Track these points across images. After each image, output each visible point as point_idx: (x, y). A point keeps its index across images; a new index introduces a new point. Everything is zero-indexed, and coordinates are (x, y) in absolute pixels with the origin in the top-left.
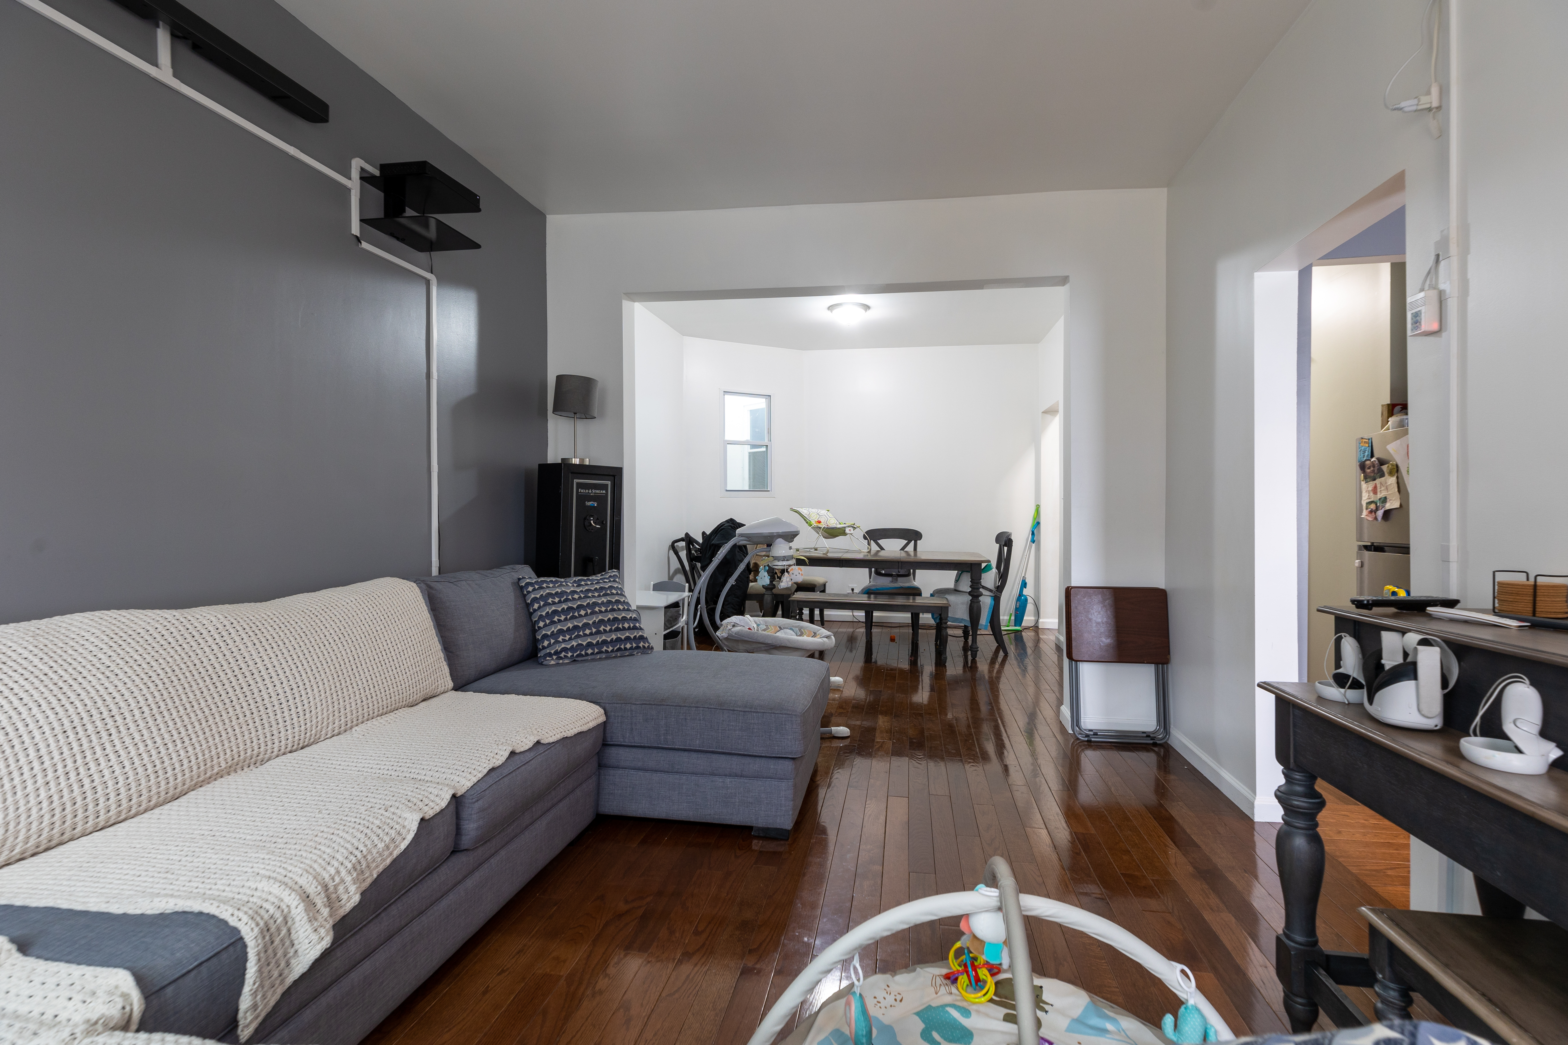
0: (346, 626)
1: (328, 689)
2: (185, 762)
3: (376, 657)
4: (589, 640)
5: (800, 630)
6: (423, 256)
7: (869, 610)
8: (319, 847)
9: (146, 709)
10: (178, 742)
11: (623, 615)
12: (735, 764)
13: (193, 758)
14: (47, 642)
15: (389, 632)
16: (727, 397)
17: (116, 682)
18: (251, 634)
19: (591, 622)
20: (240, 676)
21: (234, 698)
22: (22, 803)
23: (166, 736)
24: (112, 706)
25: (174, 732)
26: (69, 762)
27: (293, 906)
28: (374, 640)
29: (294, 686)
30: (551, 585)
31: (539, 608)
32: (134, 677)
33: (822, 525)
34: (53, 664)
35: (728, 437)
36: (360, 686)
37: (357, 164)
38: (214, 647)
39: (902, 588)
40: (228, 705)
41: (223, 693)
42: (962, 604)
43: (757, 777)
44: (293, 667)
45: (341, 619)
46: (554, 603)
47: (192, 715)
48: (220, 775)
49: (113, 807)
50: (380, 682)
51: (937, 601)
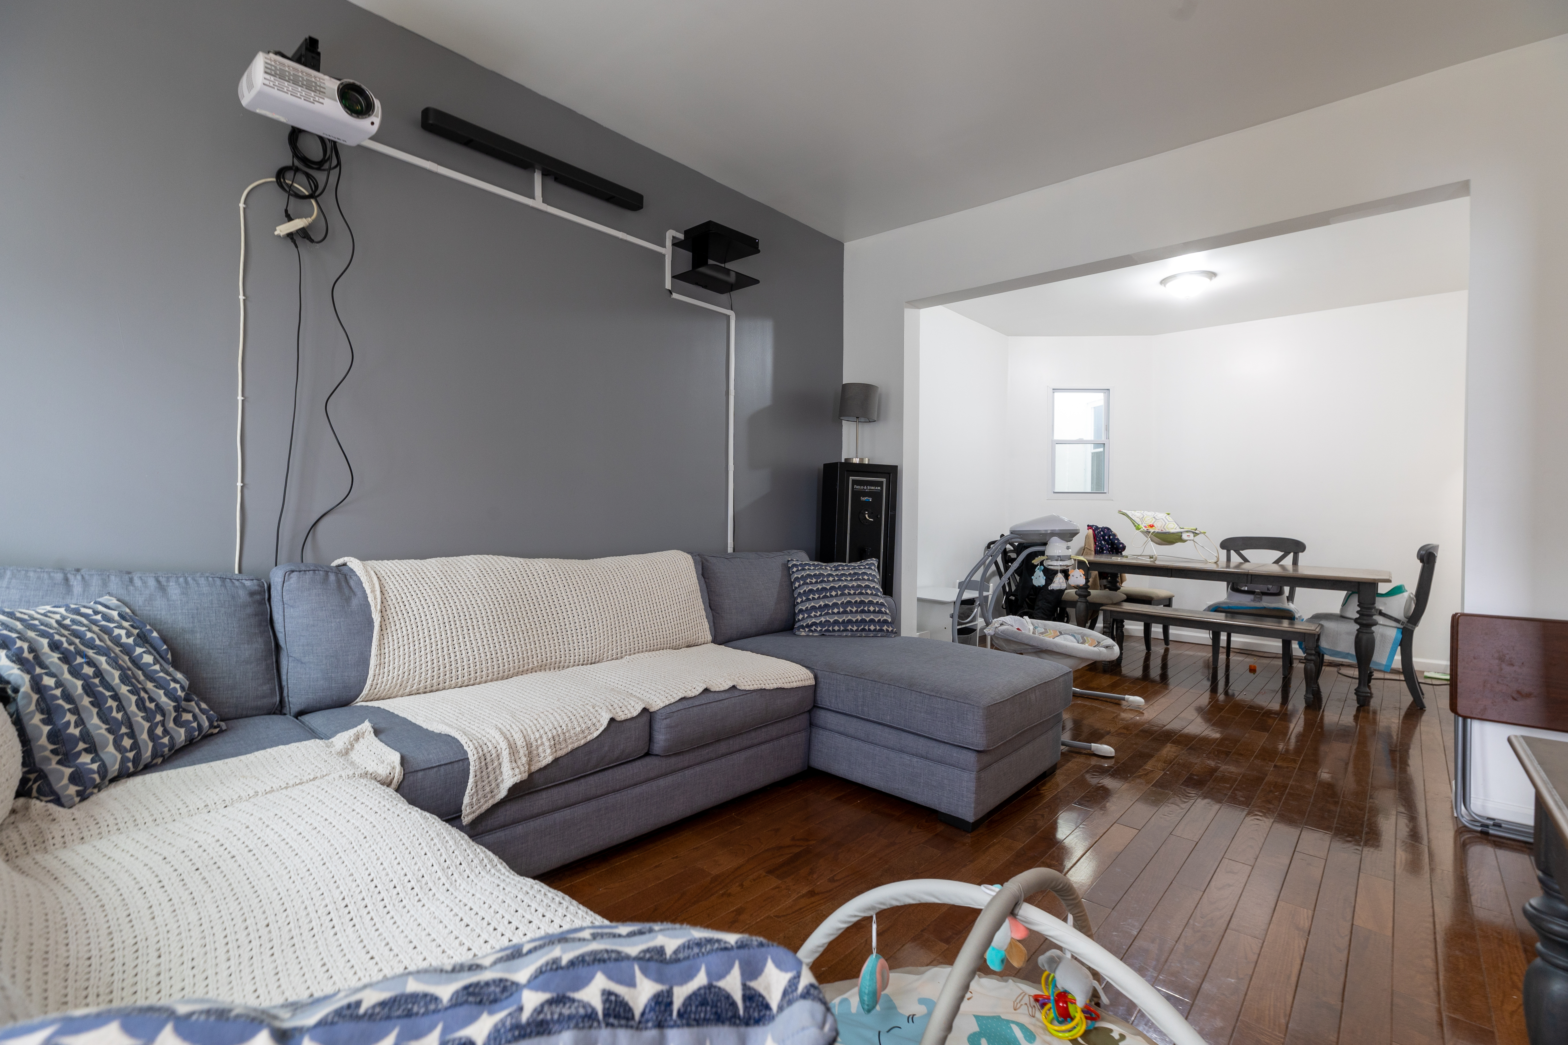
0: (630, 581)
1: (609, 625)
2: (511, 656)
3: (648, 607)
4: (836, 618)
5: (1082, 638)
6: (724, 297)
7: (1216, 629)
8: (539, 719)
9: (490, 617)
10: (507, 642)
11: (870, 599)
12: (921, 745)
13: (516, 655)
14: (447, 569)
15: (662, 590)
16: (1057, 394)
17: (477, 598)
18: (563, 579)
19: (839, 603)
20: (552, 607)
21: (547, 621)
22: (418, 660)
23: (501, 637)
24: (472, 613)
25: (506, 636)
26: (445, 641)
27: (503, 749)
28: (649, 594)
29: (586, 619)
30: (812, 568)
31: (799, 586)
32: (488, 597)
33: (1156, 529)
34: (446, 582)
35: (1057, 437)
36: (633, 627)
37: (670, 234)
38: (540, 585)
39: (1265, 608)
40: (543, 624)
41: (540, 616)
42: (1349, 633)
43: (941, 762)
44: (587, 605)
45: (628, 576)
46: (811, 583)
47: (519, 627)
48: (533, 670)
49: (466, 675)
50: (649, 626)
51: (1312, 628)
